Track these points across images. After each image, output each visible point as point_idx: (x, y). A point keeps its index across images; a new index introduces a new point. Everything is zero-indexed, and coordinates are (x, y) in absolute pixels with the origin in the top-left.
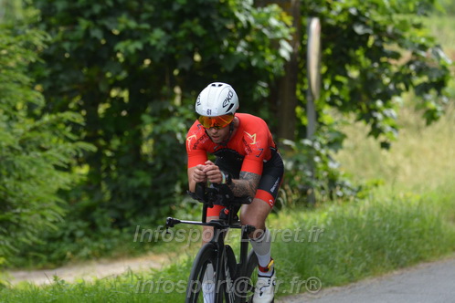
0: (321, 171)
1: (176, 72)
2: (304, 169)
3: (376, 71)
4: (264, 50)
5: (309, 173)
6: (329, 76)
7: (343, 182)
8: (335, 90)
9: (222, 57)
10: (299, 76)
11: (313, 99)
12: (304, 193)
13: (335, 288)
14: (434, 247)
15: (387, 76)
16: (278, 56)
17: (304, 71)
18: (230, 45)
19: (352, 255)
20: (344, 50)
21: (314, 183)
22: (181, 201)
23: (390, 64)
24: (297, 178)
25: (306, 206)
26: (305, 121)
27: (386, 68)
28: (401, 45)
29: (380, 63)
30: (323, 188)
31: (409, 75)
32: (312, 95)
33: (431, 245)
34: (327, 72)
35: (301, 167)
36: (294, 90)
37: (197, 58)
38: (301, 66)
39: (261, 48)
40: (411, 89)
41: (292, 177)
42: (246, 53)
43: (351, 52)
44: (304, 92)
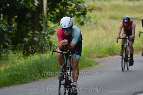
0: (47, 41)
1: (1, 9)
2: (42, 40)
3: (64, 10)
4: (29, 3)
5: (43, 42)
6: (50, 11)
7: (54, 45)
8: (52, 16)
9: (16, 5)
10: (41, 11)
11: (45, 19)
12: (42, 48)
13: (51, 78)
14: (82, 65)
15: (68, 12)
16: (34, 5)
17: (42, 10)
18: (19, 1)
19: (57, 68)
20: (55, 3)
21: (45, 45)
22: (3, 50)
23: (69, 8)
24: (40, 43)
25: (42, 52)
26: (42, 25)
27: (68, 9)
28: (72, 2)
29: (66, 8)
30: (48, 46)
31: (75, 11)
32: (44, 17)
33: (81, 65)
34: (49, 10)
35: (41, 40)
36: (39, 15)
37: (8, 5)
38: (41, 8)
39: (28, 2)
40: (75, 16)
41: (38, 43)
42: (24, 3)
43: (57, 4)
44: (42, 16)
